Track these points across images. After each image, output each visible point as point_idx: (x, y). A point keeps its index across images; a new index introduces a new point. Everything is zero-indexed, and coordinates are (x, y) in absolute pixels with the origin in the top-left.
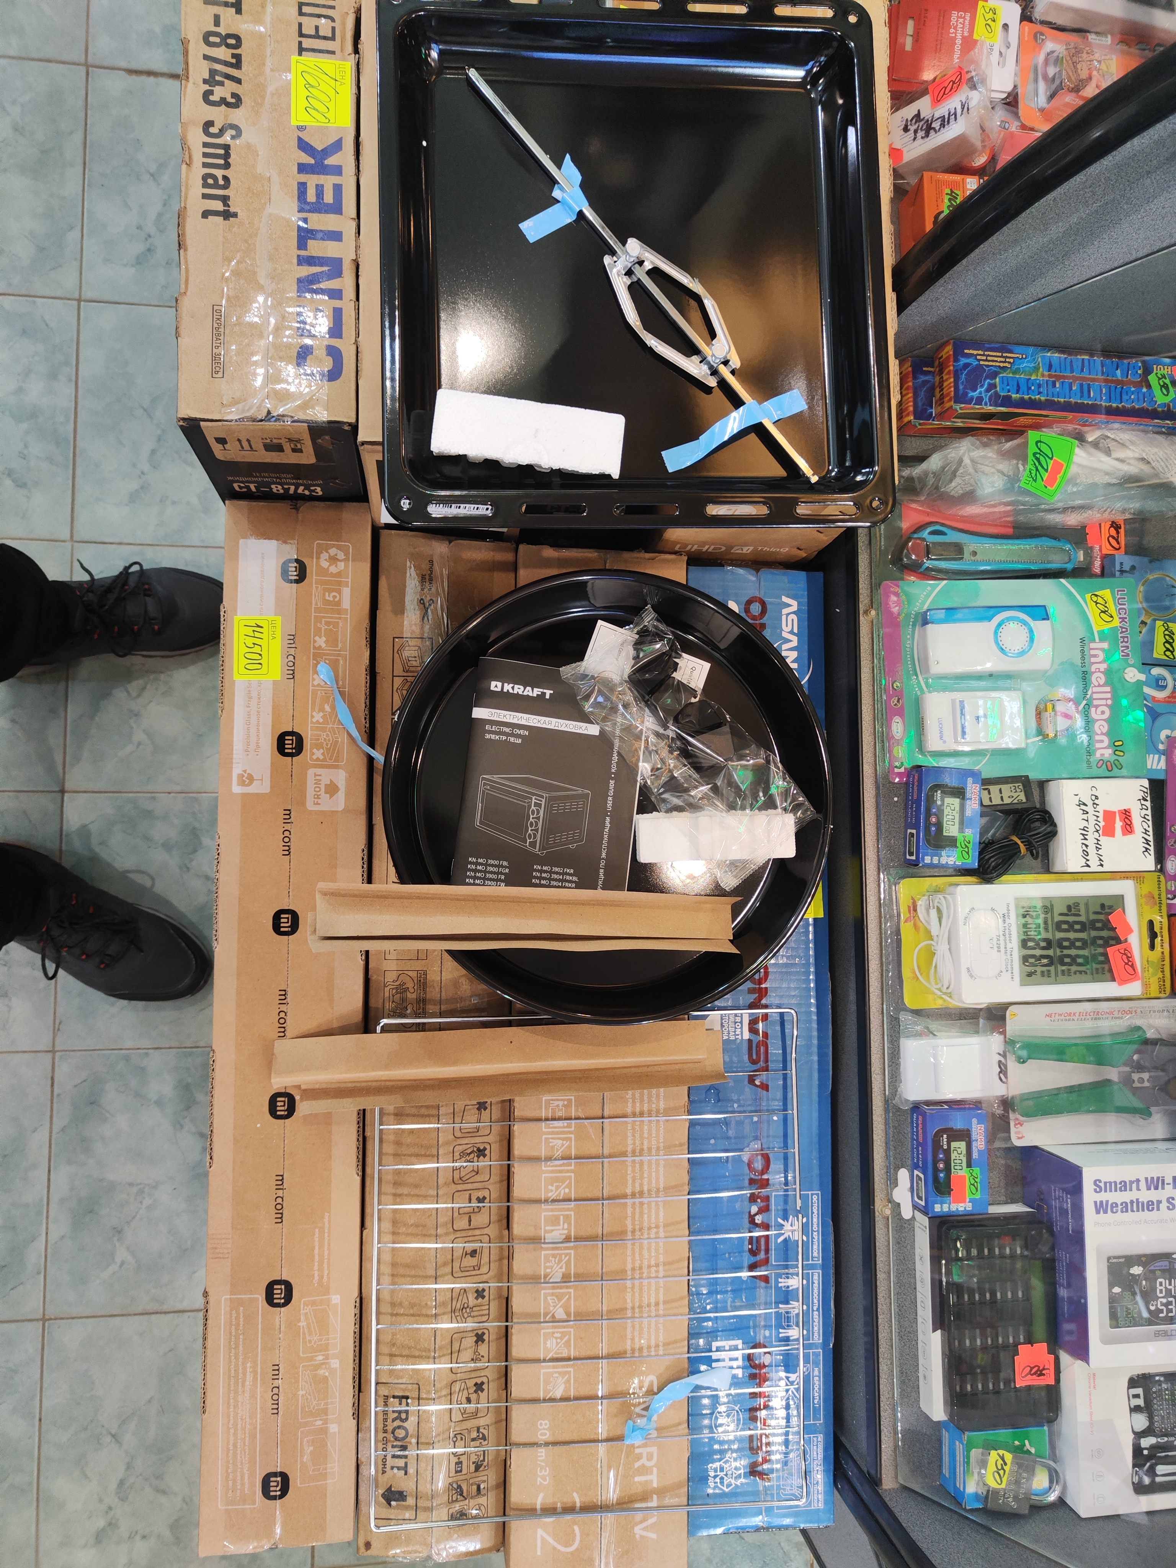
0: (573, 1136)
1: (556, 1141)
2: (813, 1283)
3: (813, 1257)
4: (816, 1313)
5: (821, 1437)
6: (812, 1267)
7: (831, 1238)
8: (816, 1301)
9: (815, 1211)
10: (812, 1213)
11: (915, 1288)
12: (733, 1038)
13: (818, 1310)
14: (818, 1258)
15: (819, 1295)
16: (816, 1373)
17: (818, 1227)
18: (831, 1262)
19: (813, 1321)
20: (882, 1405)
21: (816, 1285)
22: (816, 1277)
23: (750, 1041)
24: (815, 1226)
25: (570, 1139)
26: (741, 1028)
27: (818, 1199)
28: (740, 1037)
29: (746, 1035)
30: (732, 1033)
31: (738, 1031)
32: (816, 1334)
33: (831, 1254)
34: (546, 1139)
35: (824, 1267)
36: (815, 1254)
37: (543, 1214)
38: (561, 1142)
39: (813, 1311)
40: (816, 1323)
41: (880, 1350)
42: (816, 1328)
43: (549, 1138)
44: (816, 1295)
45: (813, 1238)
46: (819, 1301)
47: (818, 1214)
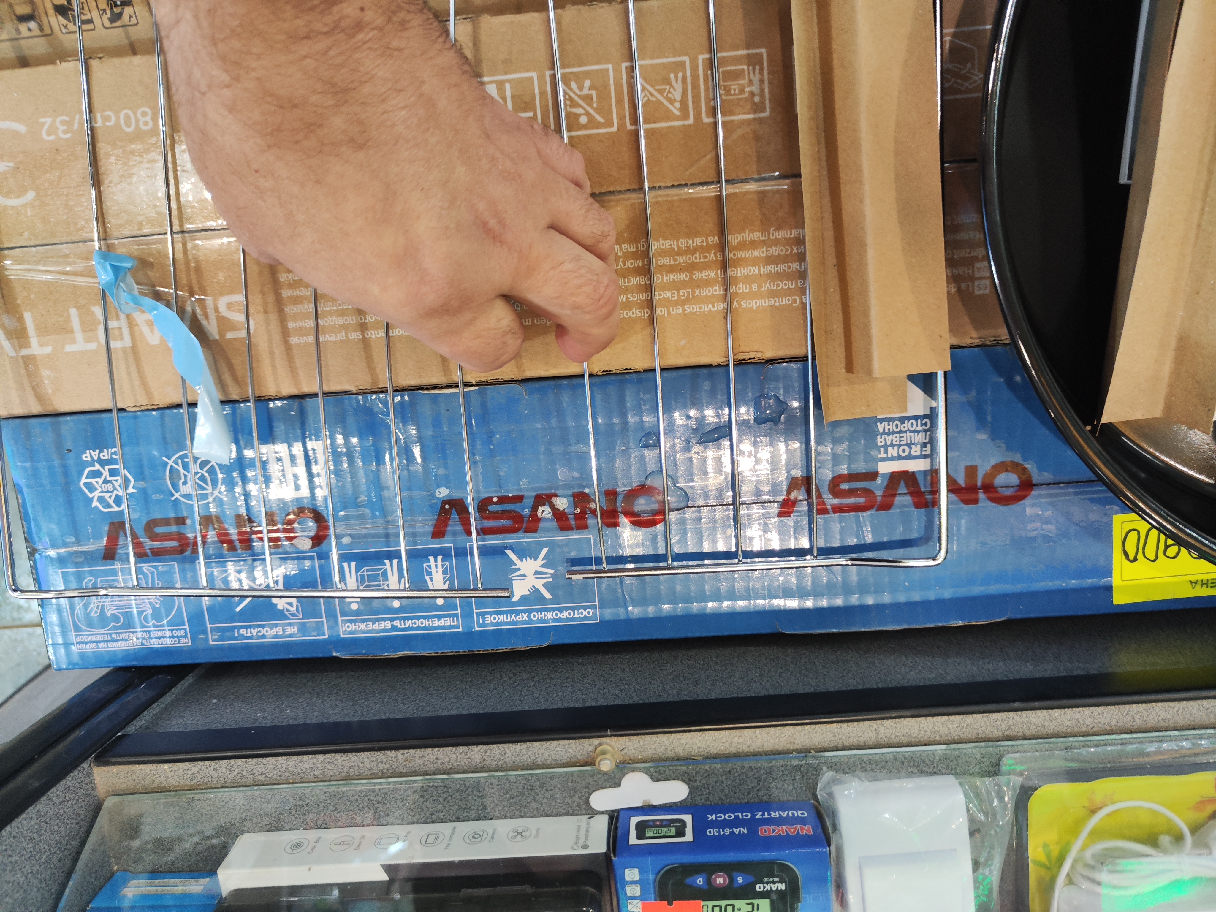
0: (691, 121)
1: (678, 86)
2: (439, 617)
3: (483, 614)
4: (388, 625)
5: (186, 642)
6: (467, 615)
7: (520, 646)
8: (409, 623)
9: (564, 615)
10: (561, 610)
11: (458, 819)
12: (880, 441)
13: (394, 628)
14: (484, 624)
15: (418, 628)
16: (290, 630)
17: (539, 621)
18: (479, 648)
19: (374, 621)
20: (240, 762)
21: (436, 623)
22: (449, 622)
23: (873, 475)
24: (539, 616)
25: (685, 116)
26: (900, 458)
27: (585, 618)
28: (882, 455)
29: (885, 468)
30: (889, 439)
31: (893, 452)
32: (353, 627)
33: (490, 647)
34: (683, 63)
35: (469, 635)
36: (489, 619)
37: (534, 75)
38: (678, 95)
39: (392, 620)
40: (371, 626)
41: (337, 756)
42: (363, 626)
43: (684, 71)
44: (418, 623)
45: (517, 613)
46: (409, 629)
47: (560, 620)
